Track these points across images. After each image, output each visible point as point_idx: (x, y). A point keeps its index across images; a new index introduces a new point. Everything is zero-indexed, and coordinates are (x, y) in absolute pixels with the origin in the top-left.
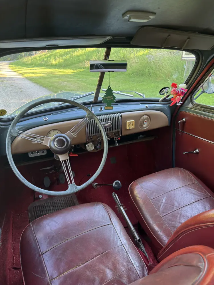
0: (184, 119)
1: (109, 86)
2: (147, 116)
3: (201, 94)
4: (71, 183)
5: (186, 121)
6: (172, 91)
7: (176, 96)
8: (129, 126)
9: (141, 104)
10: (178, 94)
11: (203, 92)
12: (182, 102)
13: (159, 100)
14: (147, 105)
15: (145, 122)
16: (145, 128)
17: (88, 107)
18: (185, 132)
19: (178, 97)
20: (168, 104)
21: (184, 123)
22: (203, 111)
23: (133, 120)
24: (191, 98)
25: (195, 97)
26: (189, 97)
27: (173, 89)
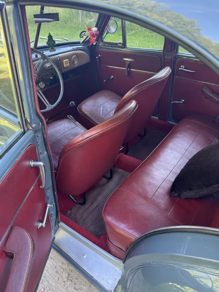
0: (99, 55)
1: (49, 33)
2: (75, 56)
3: (107, 34)
4: (47, 104)
5: (101, 56)
6: (89, 34)
7: (92, 38)
8: (66, 65)
9: (69, 47)
10: (93, 35)
11: (108, 33)
12: (96, 42)
13: (81, 42)
14: (74, 47)
15: (75, 60)
16: (76, 65)
17: (40, 51)
18: (102, 65)
19: (94, 38)
20: (87, 45)
21: (100, 58)
22: (111, 46)
23: (67, 60)
24: (101, 38)
25: (103, 37)
26: (100, 37)
27: (89, 32)
